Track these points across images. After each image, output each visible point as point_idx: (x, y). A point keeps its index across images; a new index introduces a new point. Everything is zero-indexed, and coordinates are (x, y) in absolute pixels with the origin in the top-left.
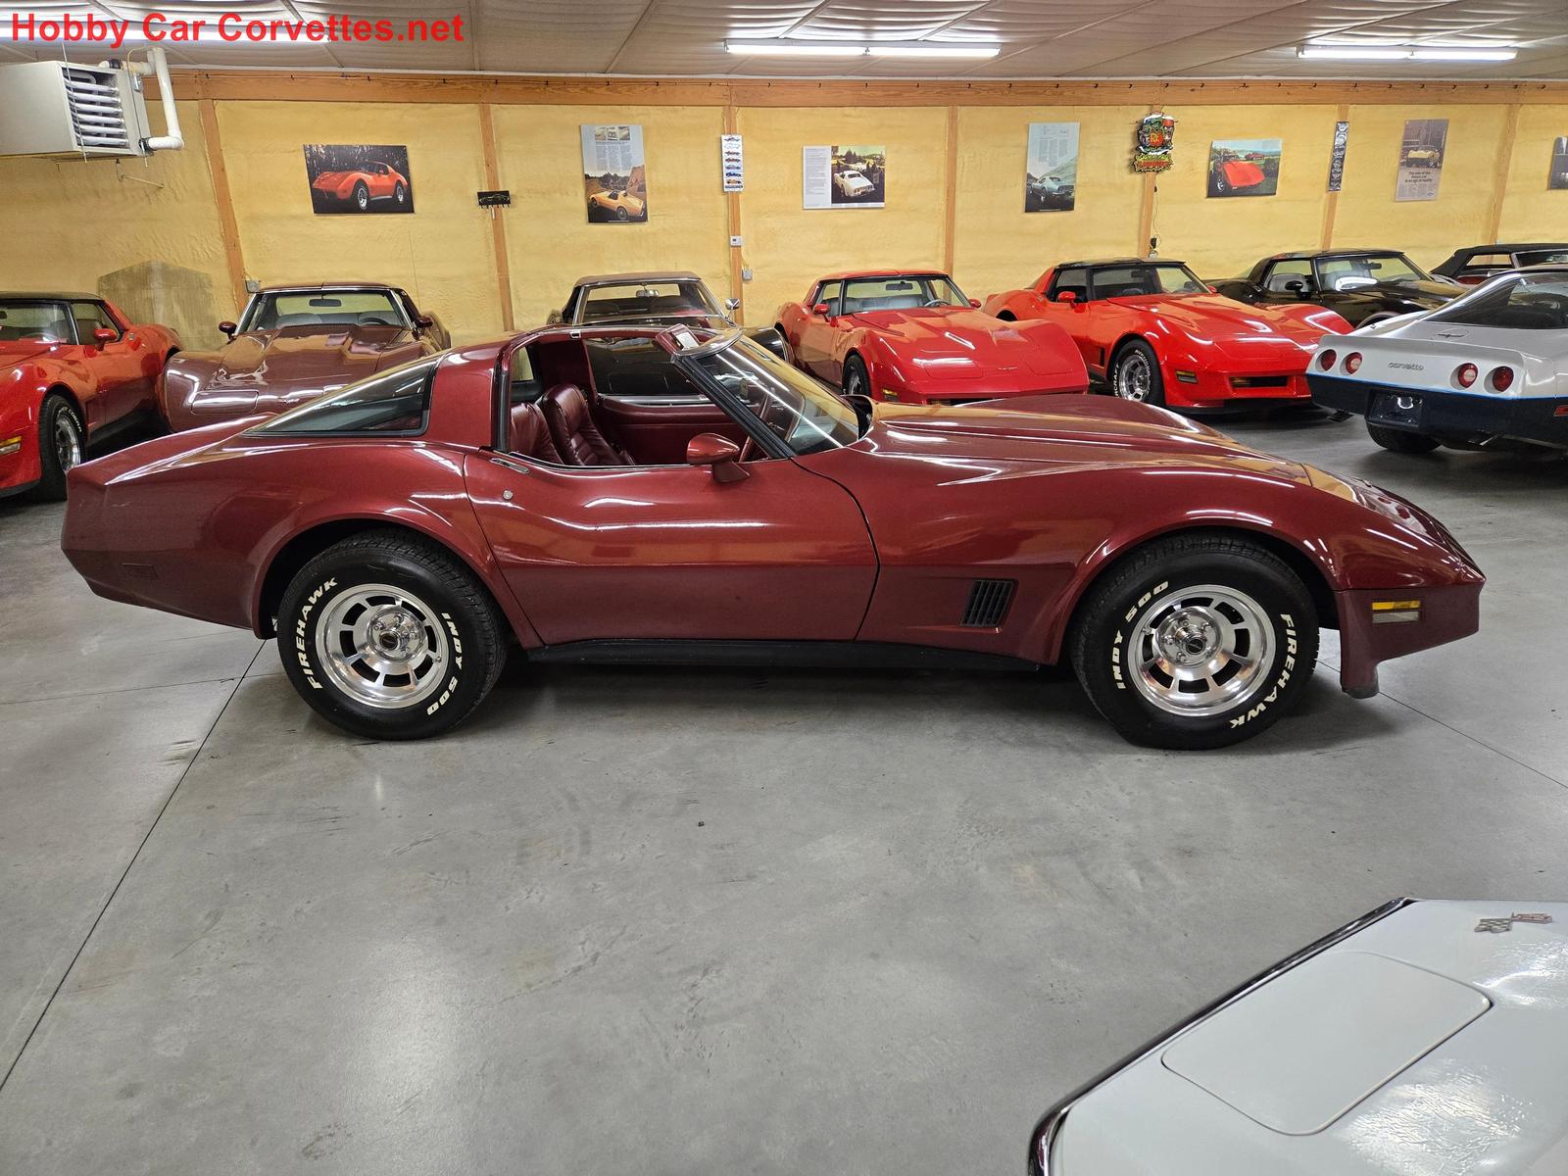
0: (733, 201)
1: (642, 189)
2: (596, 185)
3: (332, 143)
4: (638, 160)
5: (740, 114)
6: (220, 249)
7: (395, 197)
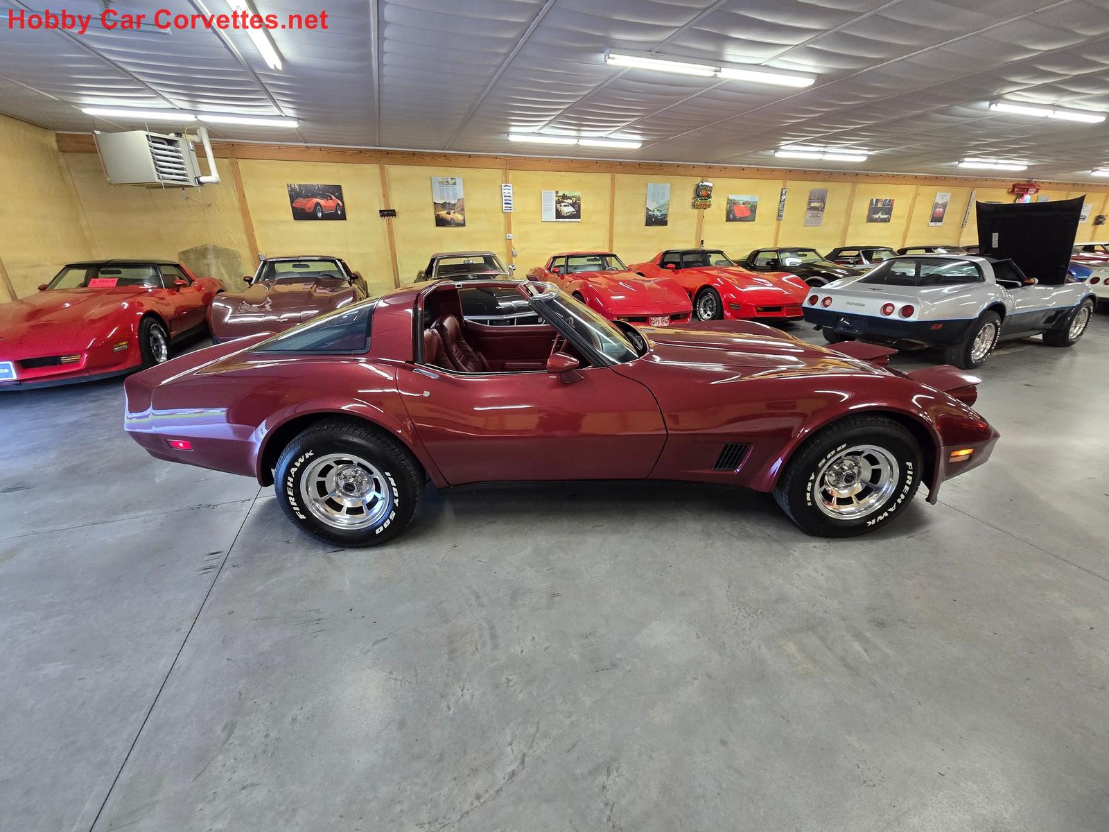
0: (508, 216)
1: (463, 210)
2: (439, 207)
3: (302, 183)
4: (461, 195)
5: (512, 174)
6: (244, 238)
7: (336, 212)
